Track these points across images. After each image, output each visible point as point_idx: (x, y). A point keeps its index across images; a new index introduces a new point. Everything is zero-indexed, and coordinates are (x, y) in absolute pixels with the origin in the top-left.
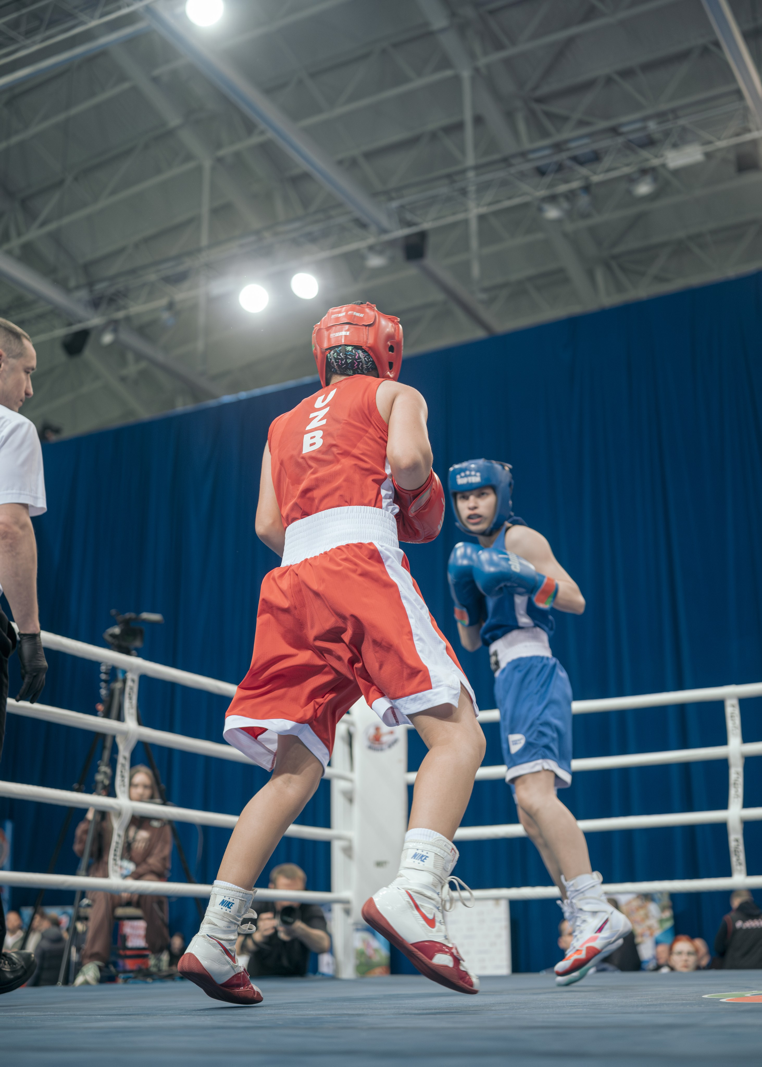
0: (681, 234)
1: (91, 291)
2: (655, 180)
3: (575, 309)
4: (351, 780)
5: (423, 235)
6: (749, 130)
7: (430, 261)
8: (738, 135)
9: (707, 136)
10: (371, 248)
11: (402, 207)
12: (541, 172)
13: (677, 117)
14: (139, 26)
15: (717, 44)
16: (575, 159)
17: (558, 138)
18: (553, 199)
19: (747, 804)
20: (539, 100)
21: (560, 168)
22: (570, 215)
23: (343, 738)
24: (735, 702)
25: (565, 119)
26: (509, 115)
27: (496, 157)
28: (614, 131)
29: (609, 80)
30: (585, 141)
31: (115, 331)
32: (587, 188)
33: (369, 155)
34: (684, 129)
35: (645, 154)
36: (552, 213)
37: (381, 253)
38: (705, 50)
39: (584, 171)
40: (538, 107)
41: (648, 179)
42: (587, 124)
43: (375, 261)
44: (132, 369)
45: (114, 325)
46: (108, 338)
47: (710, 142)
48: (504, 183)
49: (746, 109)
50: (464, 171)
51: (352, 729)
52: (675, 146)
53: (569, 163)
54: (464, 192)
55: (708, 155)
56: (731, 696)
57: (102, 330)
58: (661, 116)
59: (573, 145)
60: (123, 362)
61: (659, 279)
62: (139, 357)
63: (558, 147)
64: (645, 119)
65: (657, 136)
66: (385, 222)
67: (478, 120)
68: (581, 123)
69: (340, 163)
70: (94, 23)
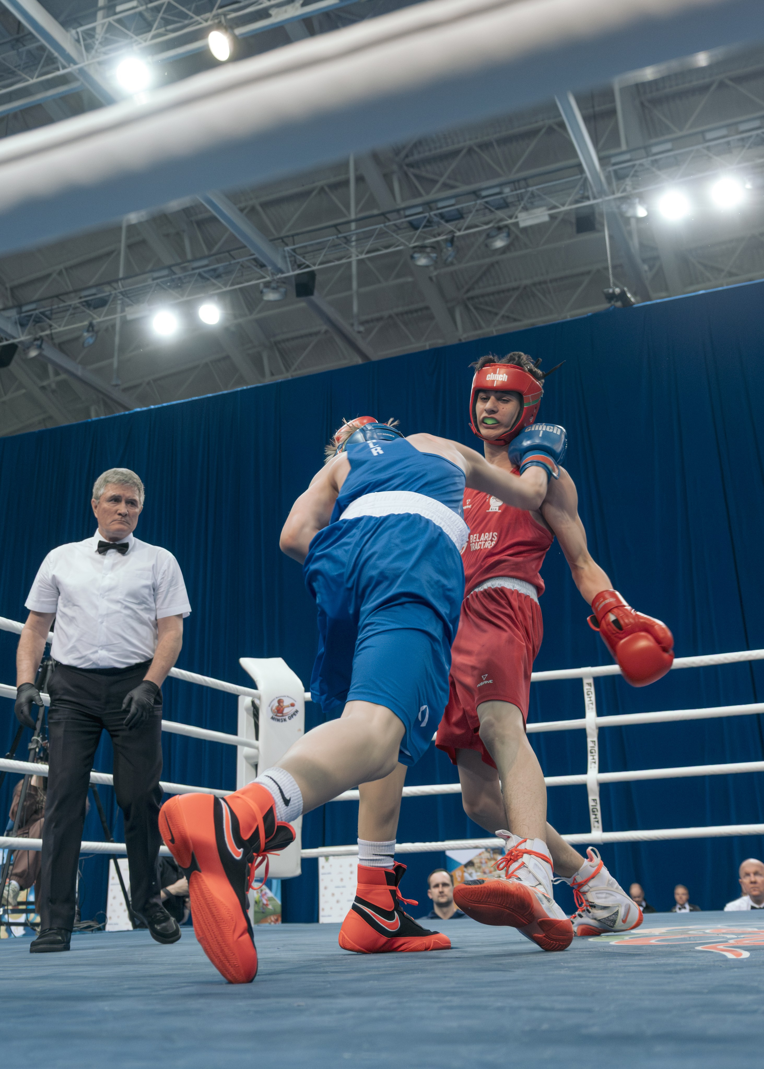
0: (528, 282)
1: (20, 313)
2: (509, 235)
3: (439, 342)
4: (257, 748)
5: (312, 275)
6: (588, 198)
7: (316, 297)
8: (577, 202)
9: (553, 202)
10: (267, 285)
11: (294, 250)
12: (414, 226)
13: (528, 186)
14: (74, 85)
15: (562, 125)
16: (442, 216)
17: (427, 198)
18: (422, 249)
19: (602, 769)
20: (411, 165)
21: (430, 223)
22: (436, 263)
23: (247, 710)
24: (591, 681)
25: (434, 182)
26: (387, 177)
27: (375, 212)
28: (476, 194)
29: (470, 150)
30: (452, 201)
31: (40, 347)
32: (451, 241)
33: (265, 205)
34: (533, 195)
35: (500, 214)
36: (422, 261)
37: (275, 289)
38: (550, 130)
39: (449, 226)
40: (411, 171)
41: (504, 235)
42: (453, 187)
43: (271, 296)
44: (52, 380)
45: (39, 342)
46: (33, 353)
47: (554, 207)
48: (382, 234)
49: (586, 179)
50: (348, 222)
51: (257, 702)
52: (525, 209)
53: (436, 219)
54: (347, 240)
55: (552, 217)
56: (588, 676)
57: (27, 347)
58: (514, 183)
59: (440, 205)
60: (44, 374)
61: (506, 318)
62: (58, 369)
63: (428, 205)
64: (501, 185)
65: (510, 200)
66: (280, 264)
67: (360, 179)
68: (446, 186)
69: (242, 210)
70: (32, 81)
